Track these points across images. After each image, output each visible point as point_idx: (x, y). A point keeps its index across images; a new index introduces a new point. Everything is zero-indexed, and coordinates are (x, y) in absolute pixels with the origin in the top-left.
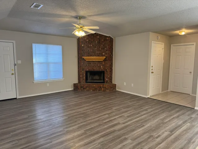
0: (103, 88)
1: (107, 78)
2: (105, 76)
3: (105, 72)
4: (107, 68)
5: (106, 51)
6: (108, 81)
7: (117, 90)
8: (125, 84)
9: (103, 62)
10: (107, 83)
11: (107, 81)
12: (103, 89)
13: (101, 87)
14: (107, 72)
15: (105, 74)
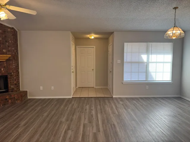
0: (11, 99)
1: (13, 85)
2: (9, 82)
3: (9, 77)
4: (11, 71)
5: (9, 46)
6: (15, 89)
7: (29, 97)
8: (41, 88)
9: (5, 63)
10: (12, 91)
11: (13, 89)
12: (10, 101)
13: (6, 99)
14: (11, 76)
15: (9, 80)
